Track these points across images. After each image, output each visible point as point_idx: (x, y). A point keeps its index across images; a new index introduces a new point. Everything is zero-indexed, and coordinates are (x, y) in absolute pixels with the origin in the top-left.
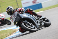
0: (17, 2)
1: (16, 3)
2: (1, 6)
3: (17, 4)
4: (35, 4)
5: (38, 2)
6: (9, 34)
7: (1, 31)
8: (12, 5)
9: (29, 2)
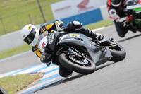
0: (40, 7)
1: (39, 9)
2: (1, 19)
3: (41, 11)
4: (84, 11)
5: (93, 7)
6: (22, 86)
7: (3, 78)
8: (29, 16)
9: (70, 7)
